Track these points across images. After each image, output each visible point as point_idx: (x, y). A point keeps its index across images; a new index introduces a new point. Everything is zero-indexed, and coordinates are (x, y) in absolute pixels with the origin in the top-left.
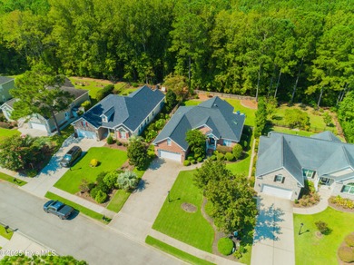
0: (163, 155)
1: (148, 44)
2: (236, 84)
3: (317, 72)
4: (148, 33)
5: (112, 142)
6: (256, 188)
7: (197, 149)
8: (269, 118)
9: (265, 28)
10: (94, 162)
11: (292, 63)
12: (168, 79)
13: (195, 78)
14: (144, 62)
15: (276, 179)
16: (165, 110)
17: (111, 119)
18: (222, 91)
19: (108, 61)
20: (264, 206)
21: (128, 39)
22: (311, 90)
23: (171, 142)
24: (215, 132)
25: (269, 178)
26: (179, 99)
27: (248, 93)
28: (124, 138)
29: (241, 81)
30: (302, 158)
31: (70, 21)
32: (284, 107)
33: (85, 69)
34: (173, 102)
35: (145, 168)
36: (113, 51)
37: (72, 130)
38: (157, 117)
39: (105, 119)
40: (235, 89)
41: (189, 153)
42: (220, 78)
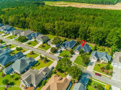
0: (76, 53)
1: (74, 31)
2: (91, 41)
3: (107, 41)
4: (74, 30)
5: (67, 50)
6: (90, 59)
7: (81, 52)
8: (97, 48)
9: (97, 32)
10: (64, 52)
11: (101, 39)
12: (77, 39)
13: (83, 39)
14: (73, 35)
15: (93, 58)
16: (76, 45)
17: (67, 46)
18: (88, 42)
19: (65, 34)
20: (91, 62)
21: (70, 30)
22: (106, 44)
23: (77, 51)
24: (85, 50)
25: (92, 58)
26: (79, 43)
27: (94, 43)
28: (69, 49)
29: (92, 40)
30: (99, 55)
31: (59, 26)
32: (101, 47)
33: (60, 35)
34: (78, 43)
35: (72, 54)
36: (67, 32)
37: (60, 47)
38: (75, 46)
39: (66, 46)
40: (91, 42)
41: (80, 53)
42: (88, 39)
